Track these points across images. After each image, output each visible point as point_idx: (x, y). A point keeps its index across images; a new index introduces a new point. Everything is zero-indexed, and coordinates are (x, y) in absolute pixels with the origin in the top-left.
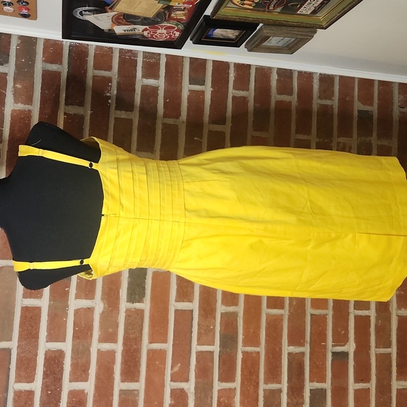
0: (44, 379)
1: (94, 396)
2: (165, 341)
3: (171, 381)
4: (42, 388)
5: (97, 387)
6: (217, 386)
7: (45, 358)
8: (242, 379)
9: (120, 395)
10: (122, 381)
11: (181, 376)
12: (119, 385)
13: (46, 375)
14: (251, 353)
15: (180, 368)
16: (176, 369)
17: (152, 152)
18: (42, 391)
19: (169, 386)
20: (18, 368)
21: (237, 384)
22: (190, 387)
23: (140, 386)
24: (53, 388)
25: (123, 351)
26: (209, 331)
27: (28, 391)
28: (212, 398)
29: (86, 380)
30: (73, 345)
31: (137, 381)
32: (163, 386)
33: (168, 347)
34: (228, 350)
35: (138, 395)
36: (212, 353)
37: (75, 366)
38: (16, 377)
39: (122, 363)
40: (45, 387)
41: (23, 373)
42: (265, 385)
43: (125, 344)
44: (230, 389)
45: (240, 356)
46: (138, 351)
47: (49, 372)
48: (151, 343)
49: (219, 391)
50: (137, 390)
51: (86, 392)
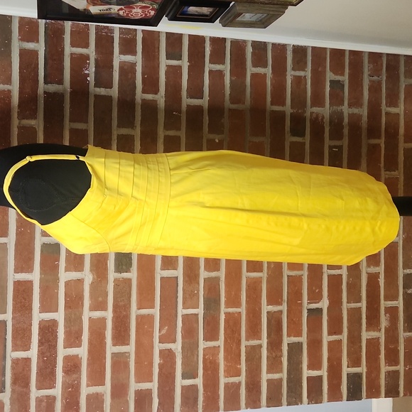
0: (39, 346)
1: (88, 359)
2: (153, 307)
3: (159, 342)
4: (38, 355)
5: (90, 352)
6: (202, 344)
7: (40, 328)
8: (225, 338)
9: (112, 358)
10: (114, 345)
11: (168, 337)
12: (110, 349)
13: (41, 343)
14: (233, 313)
15: (167, 330)
16: (164, 332)
17: (132, 128)
18: (38, 358)
19: (158, 347)
20: (14, 338)
21: (220, 342)
22: (177, 347)
23: (131, 349)
24: (48, 354)
25: (113, 318)
26: (194, 295)
27: (25, 359)
28: (198, 356)
29: (79, 345)
30: (66, 315)
31: (128, 344)
32: (152, 347)
33: (156, 311)
34: (211, 312)
35: (129, 357)
36: (196, 315)
37: (68, 334)
38: (12, 347)
39: (113, 329)
40: (41, 354)
41: (19, 343)
42: (247, 342)
43: (115, 311)
44: (214, 347)
45: (223, 317)
46: (127, 317)
47: (44, 341)
48: (139, 309)
49: (204, 349)
50: (129, 353)
51: (80, 356)
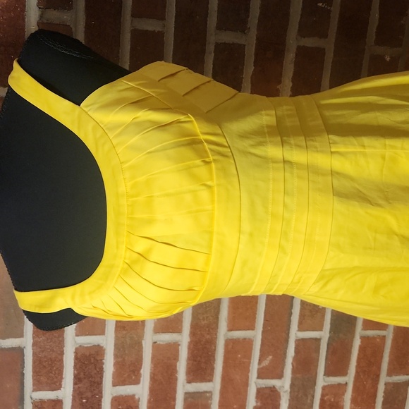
0: (75, 384)
1: (149, 402)
2: (252, 327)
3: (258, 378)
4: (73, 396)
5: (153, 391)
6: (322, 381)
7: (76, 358)
8: (357, 372)
9: (185, 399)
10: (189, 382)
11: (273, 371)
12: (183, 387)
13: (77, 380)
14: (374, 338)
15: (271, 361)
16: (266, 363)
18: (74, 399)
19: (254, 384)
20: (36, 372)
21: (350, 378)
22: (284, 385)
23: (214, 387)
24: (89, 394)
25: (190, 343)
26: (317, 312)
27: (53, 401)
28: (313, 396)
29: (137, 382)
30: (117, 338)
31: (210, 380)
32: (246, 384)
33: (257, 335)
34: (341, 335)
35: (210, 398)
36: (318, 340)
37: (119, 365)
38: (34, 385)
39: (189, 359)
40: (77, 394)
41: (43, 379)
42: (388, 378)
43: (193, 334)
44: (339, 385)
45: (357, 343)
46: (212, 342)
47: (82, 375)
48: (230, 330)
49: (324, 388)
50: (210, 392)
51: (137, 397)
